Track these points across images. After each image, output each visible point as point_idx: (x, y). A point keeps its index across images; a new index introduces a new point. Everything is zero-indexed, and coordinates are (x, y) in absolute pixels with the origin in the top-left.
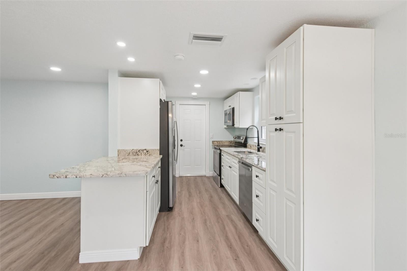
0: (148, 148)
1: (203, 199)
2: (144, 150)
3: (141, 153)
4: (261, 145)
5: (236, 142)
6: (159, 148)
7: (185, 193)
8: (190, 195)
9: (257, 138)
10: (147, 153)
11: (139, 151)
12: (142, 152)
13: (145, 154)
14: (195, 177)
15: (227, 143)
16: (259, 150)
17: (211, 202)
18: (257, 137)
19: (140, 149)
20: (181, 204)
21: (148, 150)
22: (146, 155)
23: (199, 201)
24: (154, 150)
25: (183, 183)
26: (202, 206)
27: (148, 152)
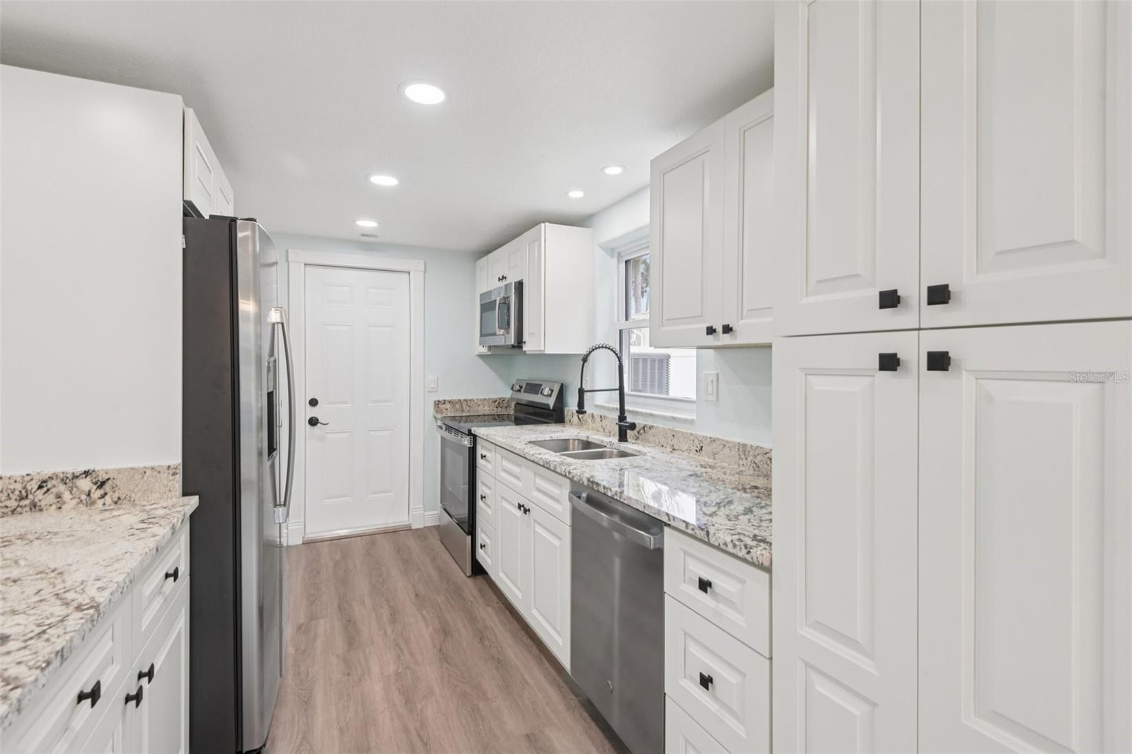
0: (103, 465)
1: (411, 654)
2: (75, 477)
3: (59, 496)
4: (630, 419)
5: (517, 403)
6: (177, 460)
7: (329, 626)
8: (352, 640)
9: (618, 392)
10: (96, 494)
11: (40, 487)
12: (62, 487)
13: (84, 497)
14: (370, 538)
15: (486, 408)
16: (623, 437)
17: (445, 665)
18: (618, 387)
19: (47, 471)
20: (306, 703)
21: (102, 477)
22: (93, 503)
23: (391, 669)
24: (149, 472)
25: (318, 572)
26: (409, 702)
27: (107, 487)
